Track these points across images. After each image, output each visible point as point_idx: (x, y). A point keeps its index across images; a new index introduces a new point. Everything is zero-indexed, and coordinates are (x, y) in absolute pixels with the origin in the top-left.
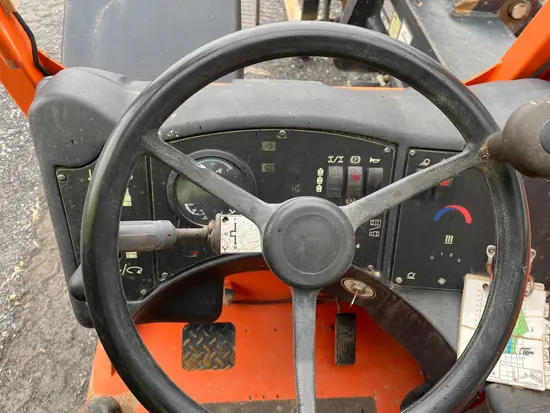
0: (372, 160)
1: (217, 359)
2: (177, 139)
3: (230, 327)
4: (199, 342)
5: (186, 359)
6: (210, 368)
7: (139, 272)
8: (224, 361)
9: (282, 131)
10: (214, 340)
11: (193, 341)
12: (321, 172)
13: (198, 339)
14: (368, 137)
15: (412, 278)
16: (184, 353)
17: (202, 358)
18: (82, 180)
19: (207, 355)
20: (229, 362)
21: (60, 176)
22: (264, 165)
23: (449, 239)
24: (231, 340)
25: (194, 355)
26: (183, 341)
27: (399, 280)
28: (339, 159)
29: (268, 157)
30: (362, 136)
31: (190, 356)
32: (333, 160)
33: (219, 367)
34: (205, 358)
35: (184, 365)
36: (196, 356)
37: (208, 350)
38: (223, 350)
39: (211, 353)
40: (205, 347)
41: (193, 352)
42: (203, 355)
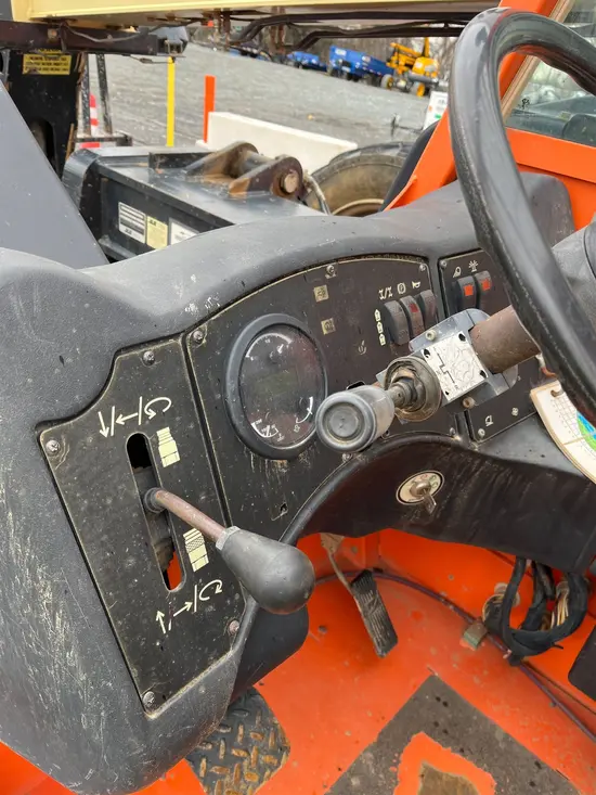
0: (414, 285)
1: (263, 758)
2: (220, 309)
4: (222, 752)
6: (260, 781)
7: (218, 590)
8: (274, 753)
9: (330, 266)
10: (241, 731)
11: (212, 759)
12: (378, 315)
13: (217, 749)
15: (491, 423)
16: (210, 788)
17: (242, 773)
18: (90, 440)
19: (245, 764)
20: (281, 749)
21: (51, 445)
22: (323, 323)
24: (265, 711)
25: (227, 779)
26: (197, 768)
27: (481, 432)
28: (388, 292)
29: (324, 310)
31: (221, 787)
32: (383, 294)
33: (272, 768)
34: (246, 772)
36: (230, 778)
37: (242, 753)
38: (263, 735)
39: (249, 754)
40: (234, 752)
41: (224, 776)
42: (241, 767)
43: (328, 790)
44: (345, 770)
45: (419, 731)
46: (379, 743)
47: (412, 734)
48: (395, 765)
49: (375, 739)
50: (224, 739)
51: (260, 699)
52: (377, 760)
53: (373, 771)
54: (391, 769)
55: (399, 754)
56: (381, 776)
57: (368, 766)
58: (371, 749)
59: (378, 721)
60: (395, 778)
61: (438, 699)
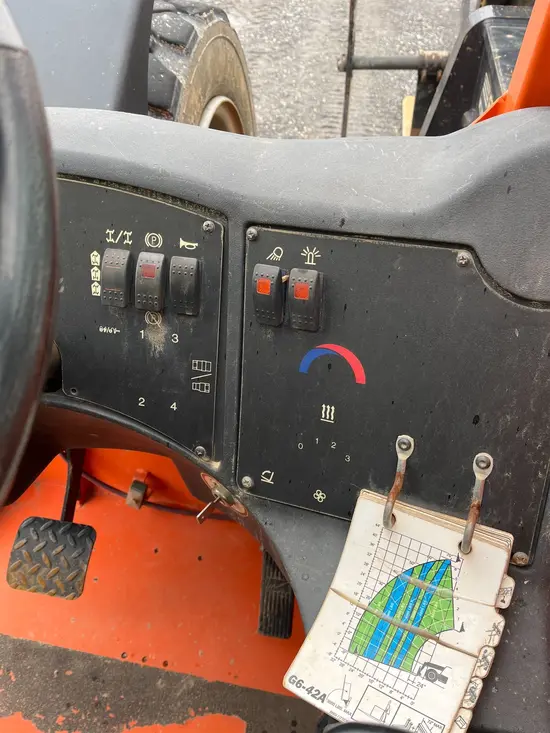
0: (183, 243)
1: (56, 580)
3: (90, 533)
4: (37, 548)
5: (15, 570)
6: (45, 591)
8: (66, 585)
10: (60, 548)
11: (29, 544)
12: (95, 258)
13: (37, 542)
14: (175, 198)
15: (269, 481)
16: (13, 559)
17: (37, 573)
19: (44, 570)
20: (73, 588)
23: (328, 413)
24: (85, 554)
25: (26, 565)
26: (17, 540)
27: (246, 481)
28: (124, 237)
30: (164, 196)
31: (19, 566)
32: (115, 236)
33: (57, 593)
34: (40, 574)
35: (8, 578)
36: (28, 568)
37: (47, 562)
38: (69, 566)
39: (51, 567)
40: (43, 556)
41: (25, 562)
42: (39, 569)
43: (142, 664)
44: (167, 669)
45: (244, 719)
46: (210, 686)
47: (237, 713)
48: (197, 713)
49: (210, 680)
50: (65, 547)
51: (90, 545)
52: (191, 692)
53: (178, 694)
54: (192, 712)
55: (210, 711)
56: (179, 704)
57: (181, 687)
58: (198, 682)
59: (230, 674)
60: (184, 719)
61: (294, 723)
